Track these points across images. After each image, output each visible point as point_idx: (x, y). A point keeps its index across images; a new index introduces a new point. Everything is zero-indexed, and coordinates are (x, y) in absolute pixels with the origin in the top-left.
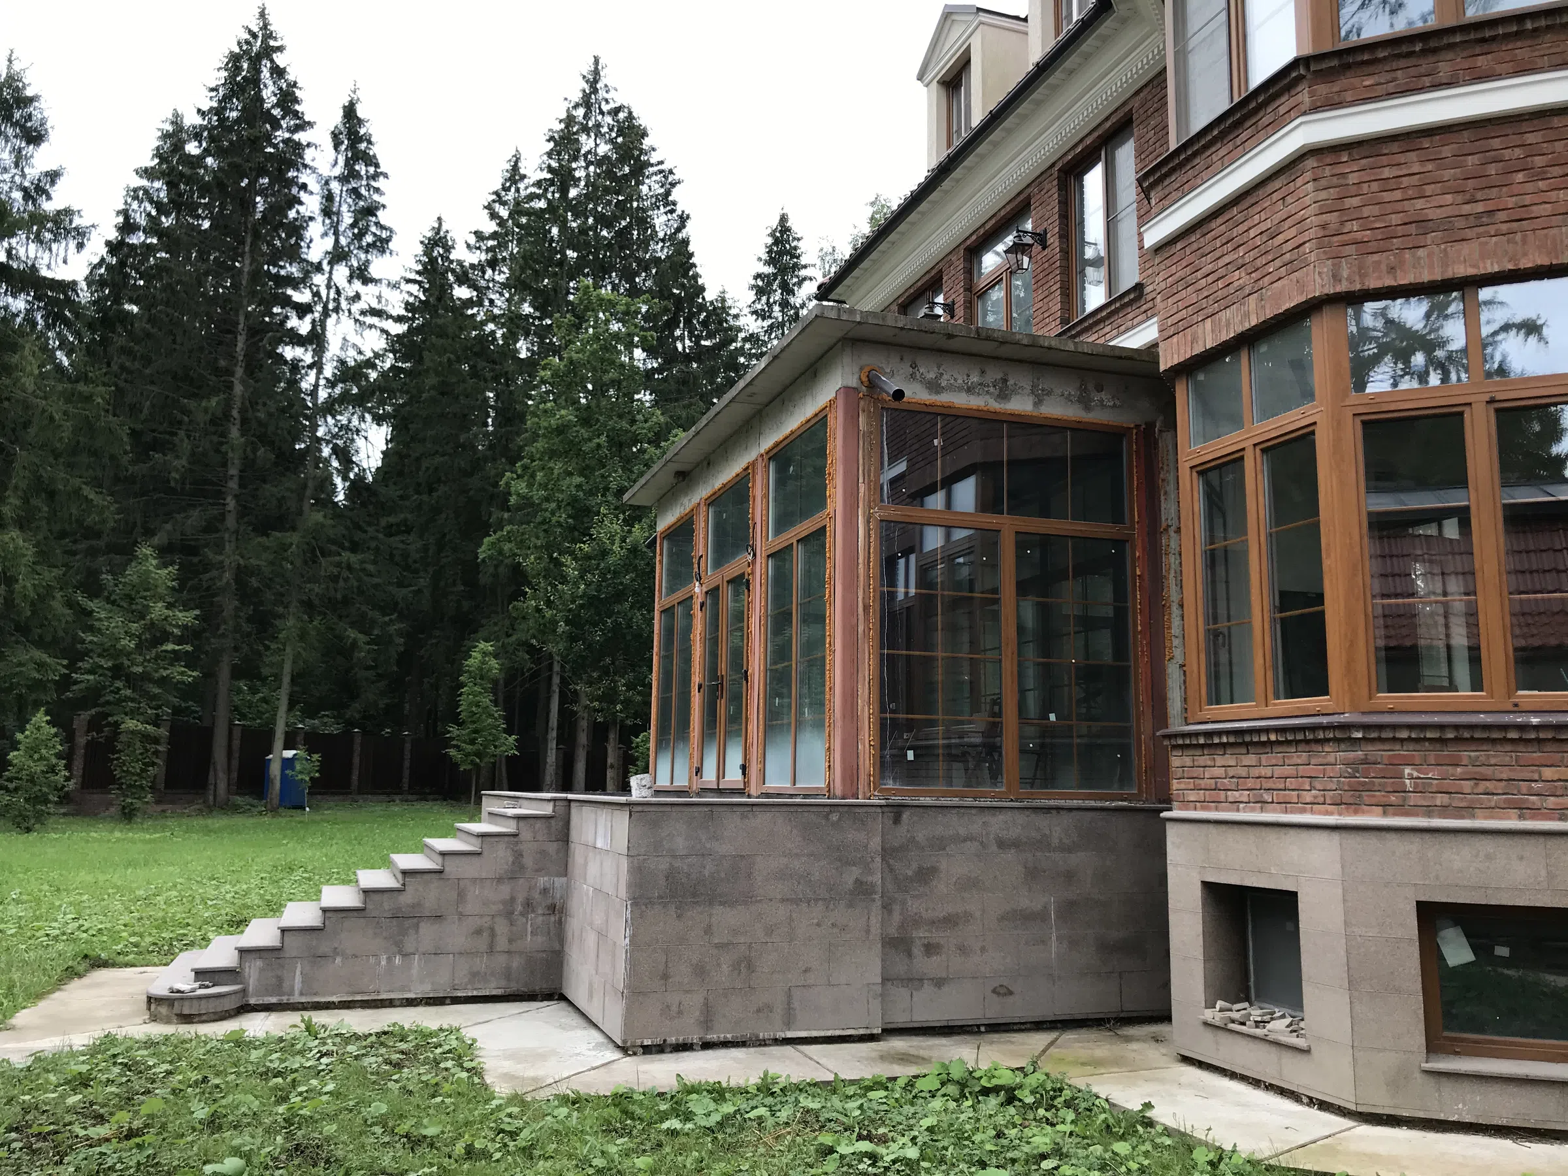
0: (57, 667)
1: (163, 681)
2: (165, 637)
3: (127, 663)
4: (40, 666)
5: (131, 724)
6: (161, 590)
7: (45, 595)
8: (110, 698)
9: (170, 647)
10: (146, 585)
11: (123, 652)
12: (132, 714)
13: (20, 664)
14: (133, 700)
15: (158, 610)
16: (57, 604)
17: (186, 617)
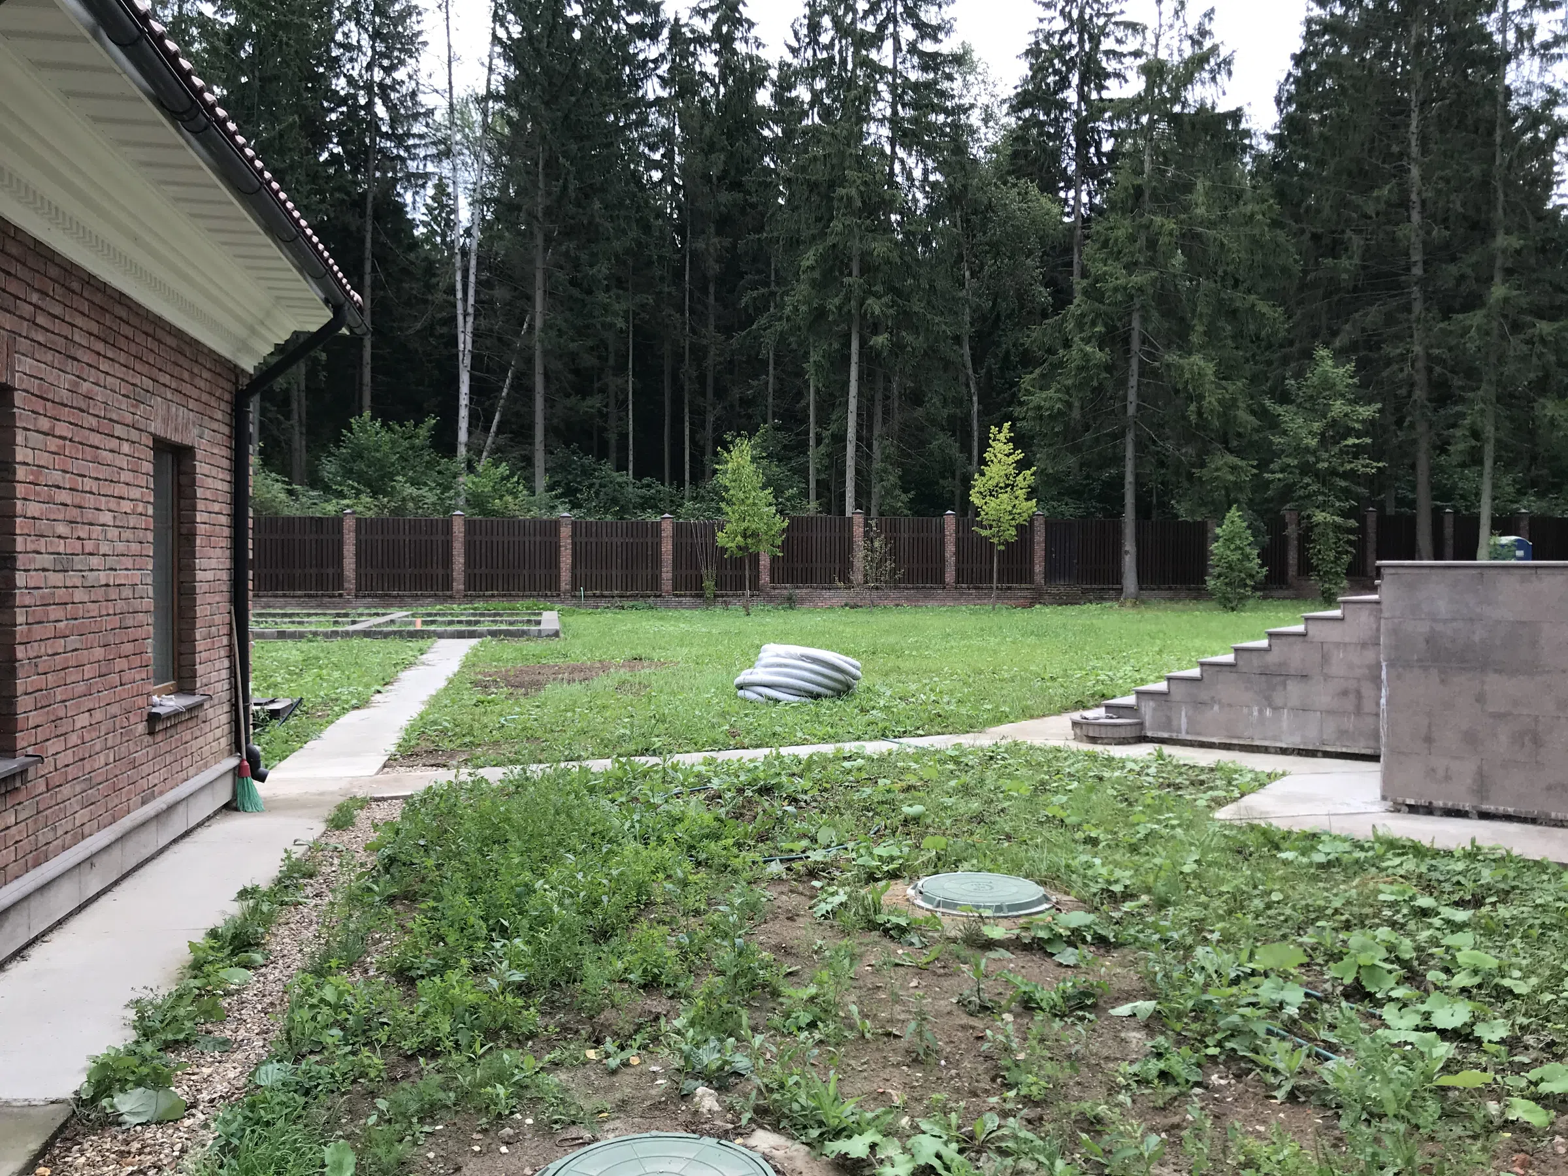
0: (1247, 467)
1: (1351, 475)
2: (1349, 432)
3: (1312, 459)
4: (1234, 468)
5: (1320, 516)
6: (1340, 388)
7: (1229, 405)
8: (1301, 493)
9: (1351, 441)
10: (1327, 385)
11: (1307, 450)
12: (1323, 507)
13: (1217, 469)
14: (1323, 494)
15: (1338, 407)
16: (1243, 415)
17: (1366, 412)
